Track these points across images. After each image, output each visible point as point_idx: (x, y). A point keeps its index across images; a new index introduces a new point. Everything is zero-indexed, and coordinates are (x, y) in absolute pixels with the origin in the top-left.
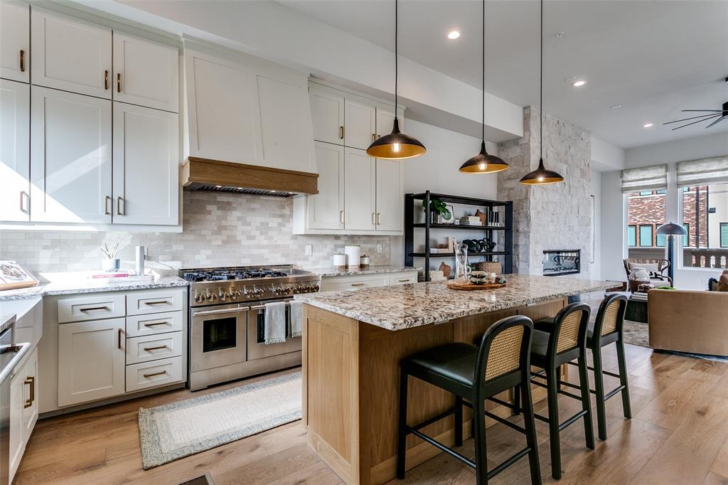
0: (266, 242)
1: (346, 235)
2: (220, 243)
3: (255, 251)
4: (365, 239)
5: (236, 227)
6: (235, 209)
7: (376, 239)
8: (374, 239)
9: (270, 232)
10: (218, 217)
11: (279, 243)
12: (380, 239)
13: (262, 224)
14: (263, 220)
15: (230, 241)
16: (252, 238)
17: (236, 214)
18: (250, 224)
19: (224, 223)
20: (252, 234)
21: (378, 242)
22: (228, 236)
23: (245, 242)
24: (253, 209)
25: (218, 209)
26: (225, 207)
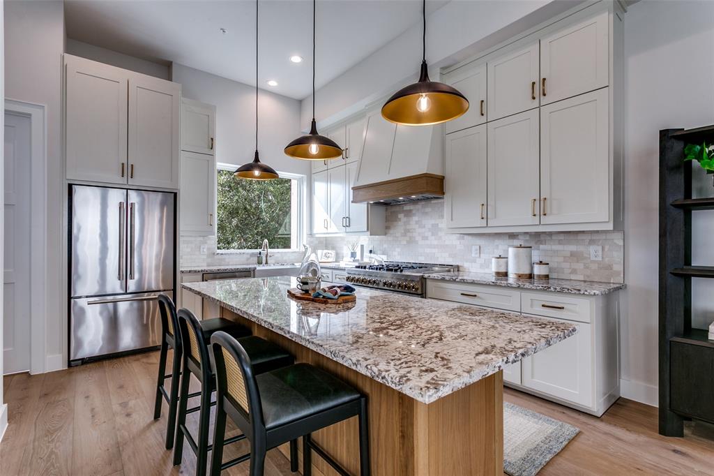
0: (436, 243)
1: (526, 233)
2: (405, 243)
3: (428, 250)
4: (562, 237)
5: (414, 229)
6: (414, 215)
7: (587, 238)
8: (580, 237)
9: (439, 233)
10: (405, 222)
11: (447, 243)
12: (595, 237)
13: (433, 225)
14: (433, 222)
15: (411, 241)
16: (425, 238)
17: (415, 218)
18: (424, 227)
19: (408, 227)
20: (426, 235)
21: (592, 242)
22: (410, 237)
23: (421, 242)
24: (426, 213)
25: (405, 216)
26: (409, 214)
